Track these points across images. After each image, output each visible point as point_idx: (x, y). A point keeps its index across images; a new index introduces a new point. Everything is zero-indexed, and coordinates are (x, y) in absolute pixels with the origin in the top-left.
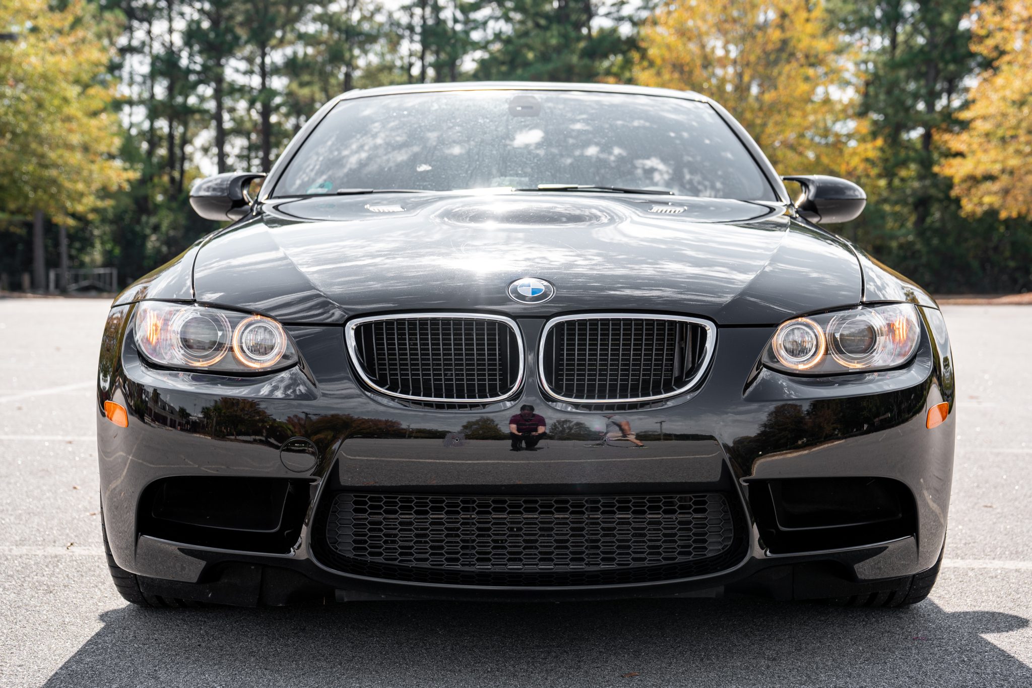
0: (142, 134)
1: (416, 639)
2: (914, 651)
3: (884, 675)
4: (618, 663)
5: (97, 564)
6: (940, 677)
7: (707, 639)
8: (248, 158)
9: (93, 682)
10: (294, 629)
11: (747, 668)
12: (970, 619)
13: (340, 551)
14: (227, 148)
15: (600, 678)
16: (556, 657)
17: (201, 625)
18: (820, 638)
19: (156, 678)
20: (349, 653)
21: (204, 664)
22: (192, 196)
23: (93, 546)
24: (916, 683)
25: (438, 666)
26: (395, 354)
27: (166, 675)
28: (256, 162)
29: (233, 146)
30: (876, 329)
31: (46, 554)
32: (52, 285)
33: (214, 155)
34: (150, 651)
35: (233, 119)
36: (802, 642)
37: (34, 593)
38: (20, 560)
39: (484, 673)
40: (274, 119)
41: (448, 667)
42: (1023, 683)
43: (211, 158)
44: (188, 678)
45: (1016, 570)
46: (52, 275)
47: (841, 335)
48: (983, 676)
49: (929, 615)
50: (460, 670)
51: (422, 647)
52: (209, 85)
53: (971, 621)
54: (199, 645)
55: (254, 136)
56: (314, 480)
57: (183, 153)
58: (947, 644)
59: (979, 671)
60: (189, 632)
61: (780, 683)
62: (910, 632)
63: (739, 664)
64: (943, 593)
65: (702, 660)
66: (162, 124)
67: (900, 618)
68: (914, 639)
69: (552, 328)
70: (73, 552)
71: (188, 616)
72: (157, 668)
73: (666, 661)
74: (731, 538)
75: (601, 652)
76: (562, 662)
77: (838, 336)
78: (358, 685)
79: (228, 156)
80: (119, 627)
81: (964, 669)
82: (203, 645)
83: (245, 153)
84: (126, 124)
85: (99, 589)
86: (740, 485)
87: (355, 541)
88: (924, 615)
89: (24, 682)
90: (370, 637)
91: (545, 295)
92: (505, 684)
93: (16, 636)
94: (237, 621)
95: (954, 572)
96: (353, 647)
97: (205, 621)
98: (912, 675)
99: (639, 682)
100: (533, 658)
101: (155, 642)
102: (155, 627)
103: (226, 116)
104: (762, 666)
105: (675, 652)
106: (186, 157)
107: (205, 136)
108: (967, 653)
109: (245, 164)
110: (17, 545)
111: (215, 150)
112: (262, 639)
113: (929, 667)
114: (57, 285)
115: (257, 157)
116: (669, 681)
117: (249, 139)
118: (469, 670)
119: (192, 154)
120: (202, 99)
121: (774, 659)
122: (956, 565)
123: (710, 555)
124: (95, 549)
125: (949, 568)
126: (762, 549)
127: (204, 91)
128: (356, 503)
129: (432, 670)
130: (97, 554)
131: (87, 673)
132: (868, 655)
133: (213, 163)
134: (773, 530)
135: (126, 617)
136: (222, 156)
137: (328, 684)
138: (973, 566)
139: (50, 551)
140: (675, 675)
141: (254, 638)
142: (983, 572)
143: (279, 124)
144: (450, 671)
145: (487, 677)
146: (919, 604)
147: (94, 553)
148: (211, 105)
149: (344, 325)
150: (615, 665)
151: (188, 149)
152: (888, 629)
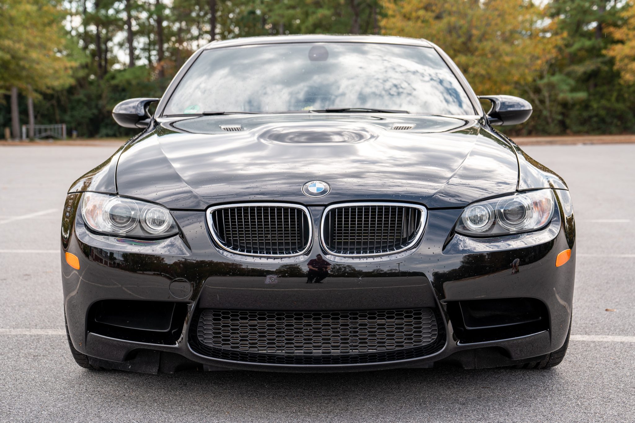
0: (79, 35)
1: (252, 391)
2: (549, 398)
3: (528, 414)
4: (371, 407)
5: (62, 341)
6: (562, 416)
7: (425, 390)
8: (149, 50)
9: (63, 419)
10: (180, 384)
11: (447, 410)
12: (587, 376)
13: (205, 343)
14: (135, 44)
15: (359, 417)
16: (335, 403)
17: (125, 382)
18: (494, 389)
19: (100, 417)
20: (212, 400)
21: (127, 407)
22: (114, 113)
23: (59, 328)
24: (547, 419)
25: (264, 409)
26: (236, 228)
27: (105, 415)
28: (154, 53)
29: (139, 42)
30: (525, 207)
31: (31, 334)
32: (24, 135)
33: (127, 48)
34: (96, 399)
35: (138, 24)
36: (482, 392)
37: (25, 361)
38: (16, 338)
39: (291, 413)
40: (165, 24)
41: (270, 409)
42: (612, 419)
43: (125, 50)
44: (118, 417)
45: (621, 343)
46: (24, 129)
47: (504, 210)
48: (588, 414)
49: (562, 374)
50: (277, 412)
51: (255, 396)
52: (122, 2)
53: (587, 378)
54: (124, 395)
55: (152, 36)
56: (189, 303)
57: (107, 48)
58: (570, 393)
59: (586, 411)
60: (118, 387)
61: (465, 420)
62: (549, 385)
63: (442, 407)
64: (573, 359)
65: (420, 404)
66: (93, 28)
67: (544, 376)
68: (550, 391)
69: (329, 212)
70: (47, 332)
71: (118, 376)
72: (100, 410)
73: (399, 405)
74: (436, 334)
75: (361, 399)
76: (338, 406)
77: (502, 210)
78: (217, 421)
79: (135, 49)
80: (77, 383)
81: (577, 410)
82: (127, 395)
83: (147, 47)
84: (68, 28)
85: (64, 358)
86: (441, 304)
87: (214, 333)
88: (558, 374)
89: (23, 419)
90: (225, 389)
91: (324, 192)
92: (303, 420)
93: (17, 389)
94: (146, 379)
95: (582, 344)
96: (215, 396)
97: (127, 379)
98: (546, 414)
99: (382, 419)
100: (321, 403)
101: (98, 393)
102: (98, 383)
103: (134, 22)
104: (456, 408)
105: (405, 399)
106: (109, 49)
107: (120, 36)
108: (581, 399)
109: (146, 54)
110: (14, 328)
111: (127, 45)
112: (161, 391)
113: (557, 409)
114: (28, 136)
115: (154, 50)
116: (400, 418)
117: (149, 38)
118: (283, 411)
119: (111, 48)
120: (118, 11)
121: (464, 404)
122: (584, 339)
123: (424, 344)
124: (61, 330)
125: (579, 341)
126: (455, 340)
127: (119, 6)
128: (214, 315)
129: (261, 411)
130: (62, 334)
131: (60, 413)
132: (521, 401)
133: (126, 54)
134: (462, 328)
135: (81, 376)
136: (132, 50)
137: (199, 420)
138: (595, 340)
139: (34, 332)
140: (404, 414)
141: (156, 390)
142: (601, 344)
143: (169, 27)
144: (271, 412)
145: (292, 416)
146: (556, 367)
147: (60, 333)
148: (124, 16)
149: (205, 210)
150: (369, 408)
151: (110, 44)
152: (535, 384)
